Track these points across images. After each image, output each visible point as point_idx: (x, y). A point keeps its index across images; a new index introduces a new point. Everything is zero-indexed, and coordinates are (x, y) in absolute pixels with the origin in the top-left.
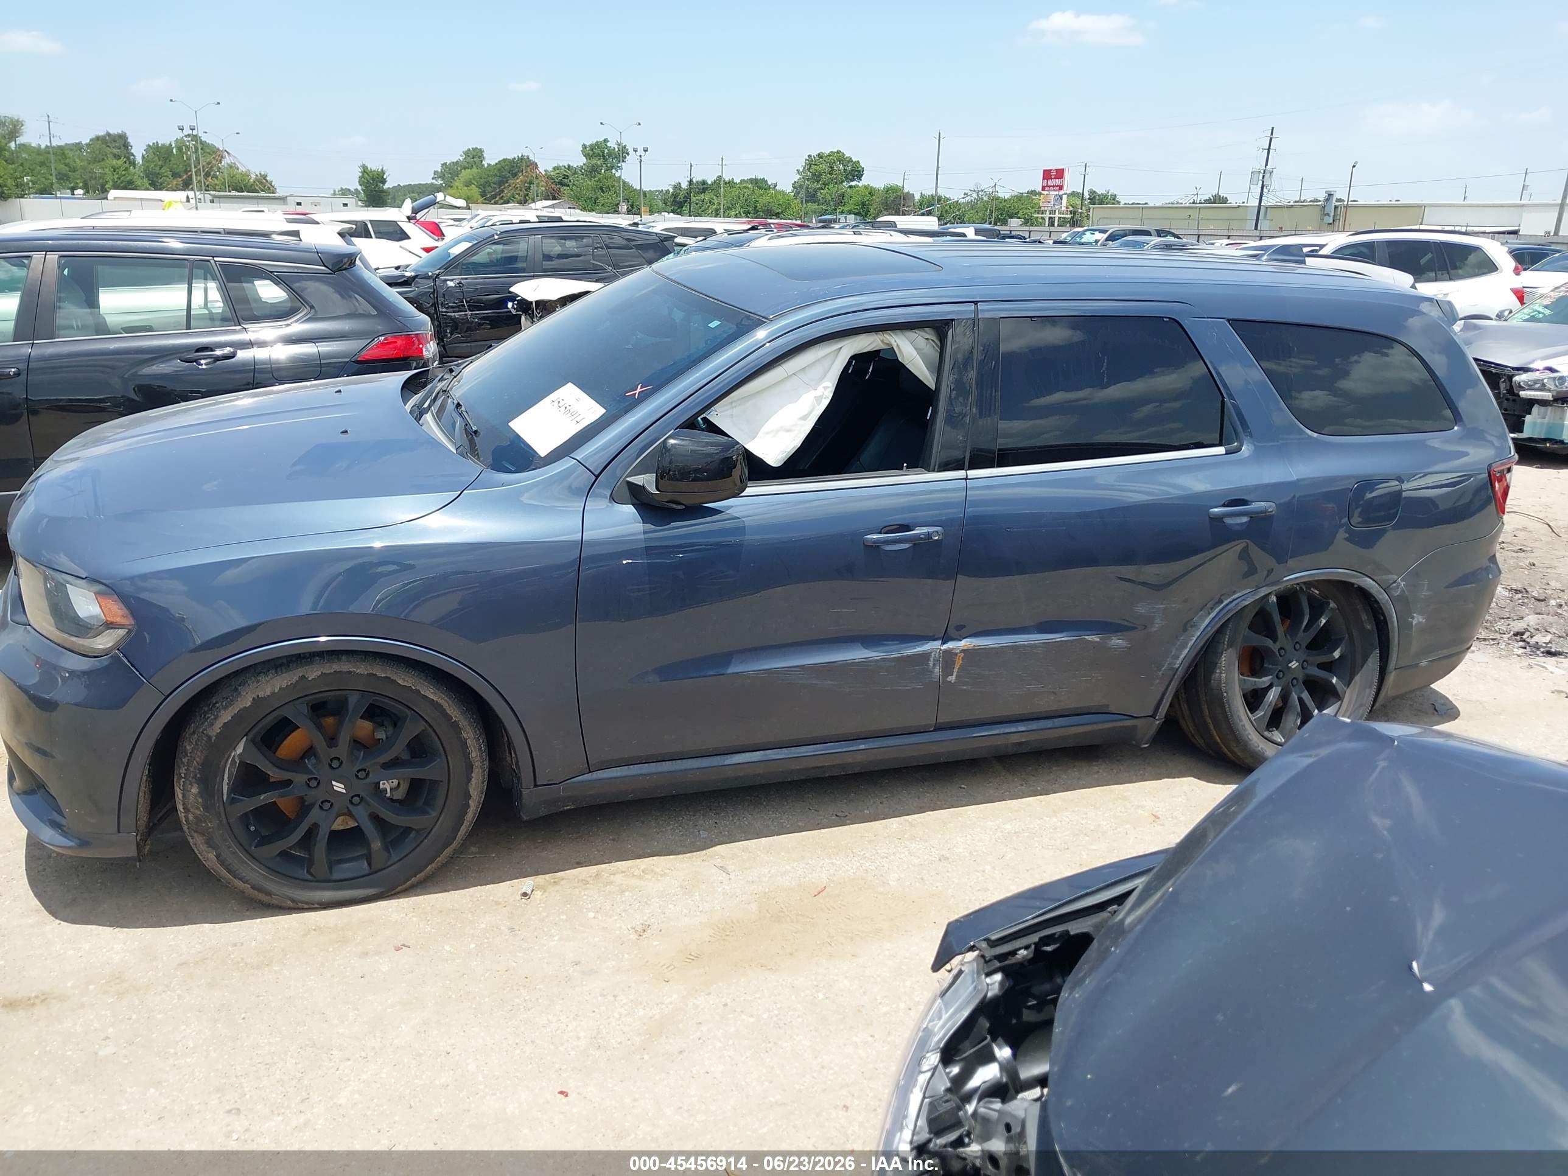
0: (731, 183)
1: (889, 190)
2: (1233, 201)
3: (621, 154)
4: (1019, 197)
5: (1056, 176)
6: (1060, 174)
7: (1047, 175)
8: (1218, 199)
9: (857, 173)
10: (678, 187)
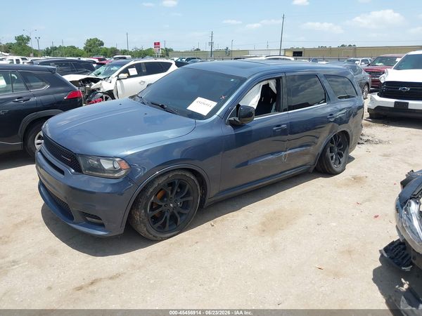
0: (65, 48)
1: (113, 48)
2: (201, 50)
3: (28, 39)
4: (148, 50)
5: (157, 44)
6: (159, 43)
7: (155, 44)
8: (198, 50)
9: (102, 44)
10: (48, 49)
